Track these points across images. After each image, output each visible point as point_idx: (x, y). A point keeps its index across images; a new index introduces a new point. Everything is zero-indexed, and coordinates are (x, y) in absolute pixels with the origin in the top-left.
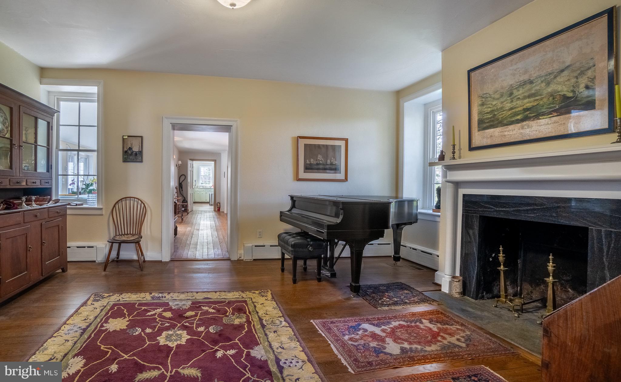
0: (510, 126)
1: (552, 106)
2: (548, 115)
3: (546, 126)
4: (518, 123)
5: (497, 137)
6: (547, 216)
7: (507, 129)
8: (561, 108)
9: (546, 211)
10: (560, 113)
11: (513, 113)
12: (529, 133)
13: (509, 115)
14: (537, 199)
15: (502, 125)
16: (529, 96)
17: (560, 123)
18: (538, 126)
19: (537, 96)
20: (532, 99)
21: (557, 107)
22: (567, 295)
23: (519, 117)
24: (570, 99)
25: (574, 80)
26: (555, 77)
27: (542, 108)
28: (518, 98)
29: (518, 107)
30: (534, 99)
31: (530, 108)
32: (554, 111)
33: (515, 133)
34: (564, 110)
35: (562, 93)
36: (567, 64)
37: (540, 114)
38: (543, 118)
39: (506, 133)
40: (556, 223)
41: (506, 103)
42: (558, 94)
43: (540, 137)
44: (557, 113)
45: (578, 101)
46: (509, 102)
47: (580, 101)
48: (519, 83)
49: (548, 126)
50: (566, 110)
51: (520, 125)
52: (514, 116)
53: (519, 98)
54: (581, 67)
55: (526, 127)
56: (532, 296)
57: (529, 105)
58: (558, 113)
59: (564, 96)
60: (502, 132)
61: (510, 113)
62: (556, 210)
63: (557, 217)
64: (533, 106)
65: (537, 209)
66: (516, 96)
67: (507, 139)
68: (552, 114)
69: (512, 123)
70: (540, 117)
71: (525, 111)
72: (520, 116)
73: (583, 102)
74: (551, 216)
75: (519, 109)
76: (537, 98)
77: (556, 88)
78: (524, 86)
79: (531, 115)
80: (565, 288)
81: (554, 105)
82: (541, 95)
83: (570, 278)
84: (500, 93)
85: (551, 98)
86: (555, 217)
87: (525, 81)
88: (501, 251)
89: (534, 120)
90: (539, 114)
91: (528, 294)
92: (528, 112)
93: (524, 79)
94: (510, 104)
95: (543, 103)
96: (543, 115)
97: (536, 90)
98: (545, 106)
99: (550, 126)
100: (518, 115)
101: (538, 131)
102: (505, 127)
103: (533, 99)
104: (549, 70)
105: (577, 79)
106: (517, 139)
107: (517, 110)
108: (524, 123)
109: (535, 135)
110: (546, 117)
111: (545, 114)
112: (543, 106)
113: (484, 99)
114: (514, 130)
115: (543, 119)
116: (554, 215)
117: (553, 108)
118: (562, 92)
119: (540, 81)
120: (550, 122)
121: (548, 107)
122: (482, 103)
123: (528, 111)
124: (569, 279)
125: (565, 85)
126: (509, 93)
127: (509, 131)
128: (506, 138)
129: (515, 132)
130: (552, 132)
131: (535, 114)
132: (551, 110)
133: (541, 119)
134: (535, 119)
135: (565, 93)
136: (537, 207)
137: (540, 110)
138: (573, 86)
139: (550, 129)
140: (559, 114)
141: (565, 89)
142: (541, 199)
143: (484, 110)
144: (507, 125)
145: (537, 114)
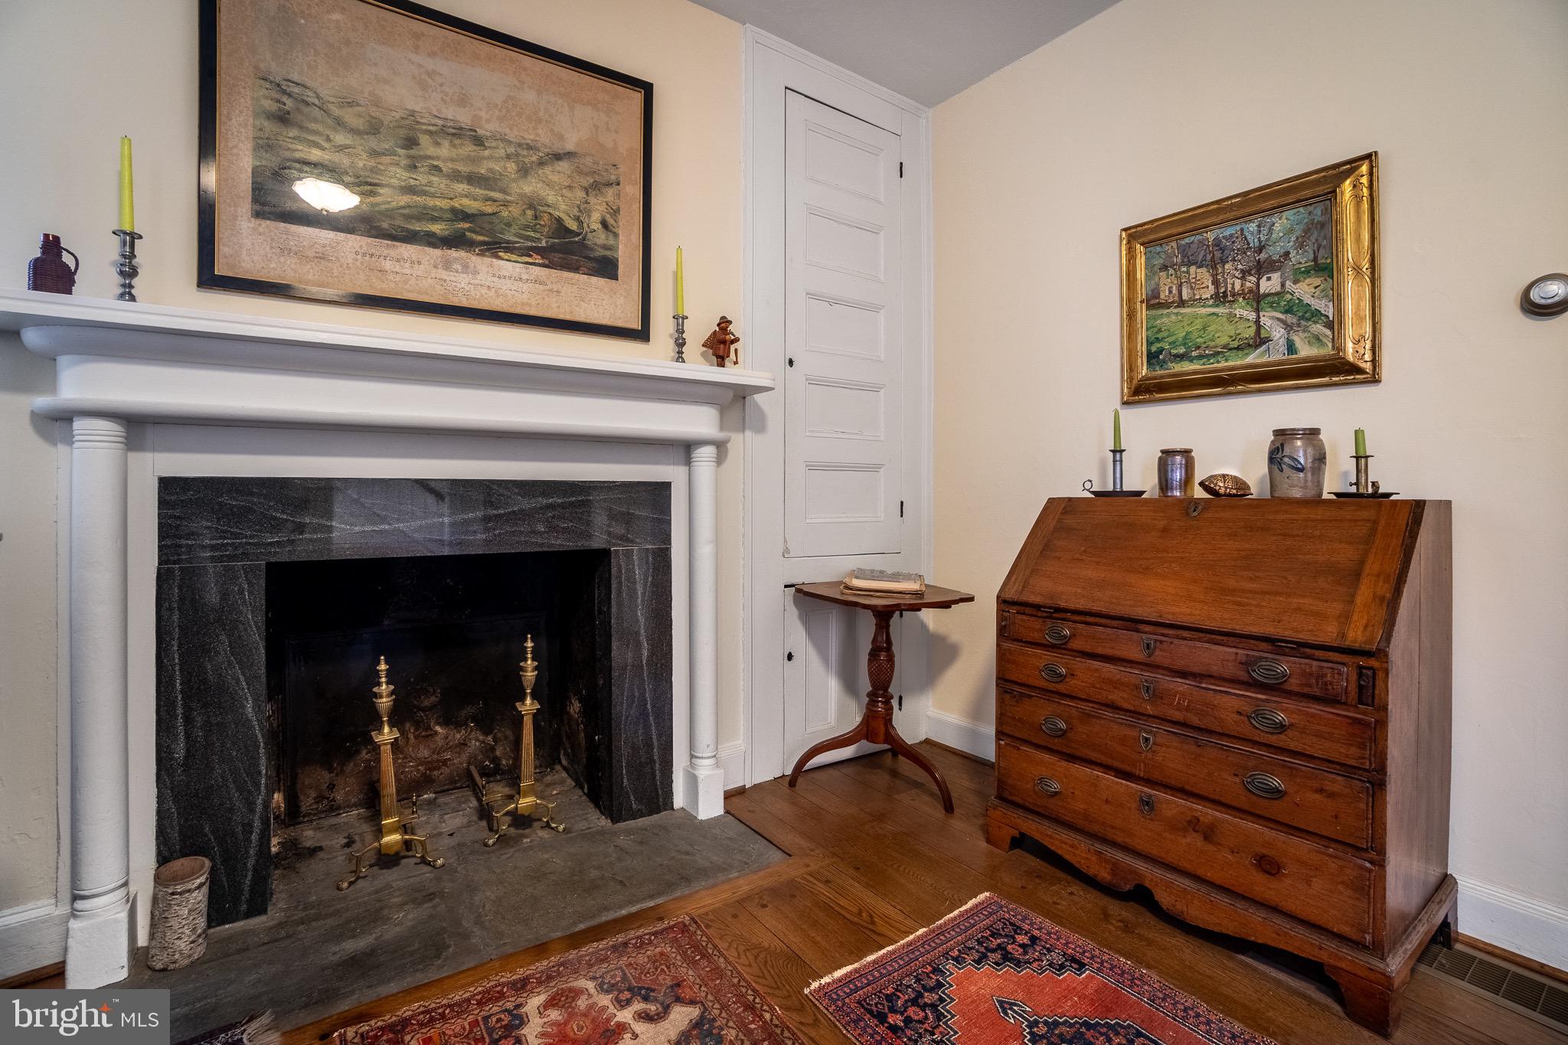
0: (405, 245)
1: (532, 234)
2: (521, 256)
3: (516, 283)
4: (434, 245)
5: (348, 268)
6: (521, 533)
7: (392, 253)
8: (551, 249)
9: (519, 519)
10: (549, 262)
11: (416, 206)
12: (467, 288)
13: (403, 207)
14: (495, 487)
15: (374, 232)
16: (472, 179)
17: (547, 288)
18: (494, 275)
19: (495, 190)
20: (480, 192)
21: (544, 244)
22: (432, 746)
23: (437, 228)
24: (572, 235)
25: (581, 194)
26: (541, 163)
27: (507, 228)
28: (436, 166)
29: (433, 196)
30: (487, 192)
31: (473, 215)
32: (538, 250)
33: (420, 273)
34: (559, 258)
35: (557, 213)
36: (570, 147)
37: (501, 243)
38: (506, 257)
39: (388, 265)
40: (546, 549)
41: (391, 164)
42: (546, 208)
43: (499, 309)
44: (543, 258)
45: (586, 247)
46: (402, 164)
47: (591, 249)
48: (440, 122)
49: (520, 283)
50: (563, 258)
51: (437, 252)
52: (419, 218)
53: (437, 168)
54: (595, 172)
55: (459, 267)
56: (334, 800)
57: (471, 205)
58: (546, 258)
59: (559, 220)
60: (372, 255)
61: (405, 200)
62: (543, 514)
63: (547, 532)
64: (483, 214)
65: (496, 516)
66: (430, 157)
67: (393, 285)
68: (530, 256)
69: (410, 238)
70: (501, 254)
71: (456, 216)
72: (439, 227)
73: (597, 254)
74: (533, 532)
75: (438, 203)
76: (493, 194)
77: (543, 193)
78: (457, 142)
79: (474, 236)
80: (428, 728)
81: (538, 235)
82: (504, 191)
83: (436, 697)
84: (367, 118)
85: (530, 213)
86: (541, 533)
87: (461, 129)
88: (383, 674)
89: (482, 254)
90: (496, 243)
91: (320, 798)
92: (467, 225)
93: (458, 118)
94: (408, 175)
95: (508, 216)
96: (508, 250)
97: (490, 170)
98: (514, 229)
99: (525, 287)
100: (434, 219)
101: (493, 290)
102: (386, 242)
103: (482, 192)
104: (529, 137)
105: (587, 194)
106: (427, 294)
107: (431, 202)
108: (453, 253)
109: (486, 299)
110: (514, 257)
111: (515, 248)
112: (509, 225)
113: (289, 103)
114: (419, 263)
115: (507, 260)
116: (541, 528)
117: (535, 242)
118: (555, 209)
119: (502, 153)
120: (525, 277)
121: (521, 231)
122: (280, 110)
123: (467, 222)
124: (437, 699)
125: (562, 196)
126: (402, 132)
127: (398, 261)
128: (387, 279)
129: (419, 270)
130: (530, 305)
131: (486, 239)
132: (529, 244)
133: (503, 259)
134: (487, 254)
135: (562, 216)
136: (495, 512)
137: (500, 233)
138: (579, 207)
139: (524, 296)
140: (547, 262)
141: (563, 207)
142: (506, 488)
143: (290, 146)
144: (393, 238)
145: (491, 240)
